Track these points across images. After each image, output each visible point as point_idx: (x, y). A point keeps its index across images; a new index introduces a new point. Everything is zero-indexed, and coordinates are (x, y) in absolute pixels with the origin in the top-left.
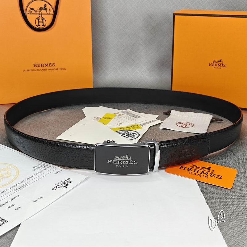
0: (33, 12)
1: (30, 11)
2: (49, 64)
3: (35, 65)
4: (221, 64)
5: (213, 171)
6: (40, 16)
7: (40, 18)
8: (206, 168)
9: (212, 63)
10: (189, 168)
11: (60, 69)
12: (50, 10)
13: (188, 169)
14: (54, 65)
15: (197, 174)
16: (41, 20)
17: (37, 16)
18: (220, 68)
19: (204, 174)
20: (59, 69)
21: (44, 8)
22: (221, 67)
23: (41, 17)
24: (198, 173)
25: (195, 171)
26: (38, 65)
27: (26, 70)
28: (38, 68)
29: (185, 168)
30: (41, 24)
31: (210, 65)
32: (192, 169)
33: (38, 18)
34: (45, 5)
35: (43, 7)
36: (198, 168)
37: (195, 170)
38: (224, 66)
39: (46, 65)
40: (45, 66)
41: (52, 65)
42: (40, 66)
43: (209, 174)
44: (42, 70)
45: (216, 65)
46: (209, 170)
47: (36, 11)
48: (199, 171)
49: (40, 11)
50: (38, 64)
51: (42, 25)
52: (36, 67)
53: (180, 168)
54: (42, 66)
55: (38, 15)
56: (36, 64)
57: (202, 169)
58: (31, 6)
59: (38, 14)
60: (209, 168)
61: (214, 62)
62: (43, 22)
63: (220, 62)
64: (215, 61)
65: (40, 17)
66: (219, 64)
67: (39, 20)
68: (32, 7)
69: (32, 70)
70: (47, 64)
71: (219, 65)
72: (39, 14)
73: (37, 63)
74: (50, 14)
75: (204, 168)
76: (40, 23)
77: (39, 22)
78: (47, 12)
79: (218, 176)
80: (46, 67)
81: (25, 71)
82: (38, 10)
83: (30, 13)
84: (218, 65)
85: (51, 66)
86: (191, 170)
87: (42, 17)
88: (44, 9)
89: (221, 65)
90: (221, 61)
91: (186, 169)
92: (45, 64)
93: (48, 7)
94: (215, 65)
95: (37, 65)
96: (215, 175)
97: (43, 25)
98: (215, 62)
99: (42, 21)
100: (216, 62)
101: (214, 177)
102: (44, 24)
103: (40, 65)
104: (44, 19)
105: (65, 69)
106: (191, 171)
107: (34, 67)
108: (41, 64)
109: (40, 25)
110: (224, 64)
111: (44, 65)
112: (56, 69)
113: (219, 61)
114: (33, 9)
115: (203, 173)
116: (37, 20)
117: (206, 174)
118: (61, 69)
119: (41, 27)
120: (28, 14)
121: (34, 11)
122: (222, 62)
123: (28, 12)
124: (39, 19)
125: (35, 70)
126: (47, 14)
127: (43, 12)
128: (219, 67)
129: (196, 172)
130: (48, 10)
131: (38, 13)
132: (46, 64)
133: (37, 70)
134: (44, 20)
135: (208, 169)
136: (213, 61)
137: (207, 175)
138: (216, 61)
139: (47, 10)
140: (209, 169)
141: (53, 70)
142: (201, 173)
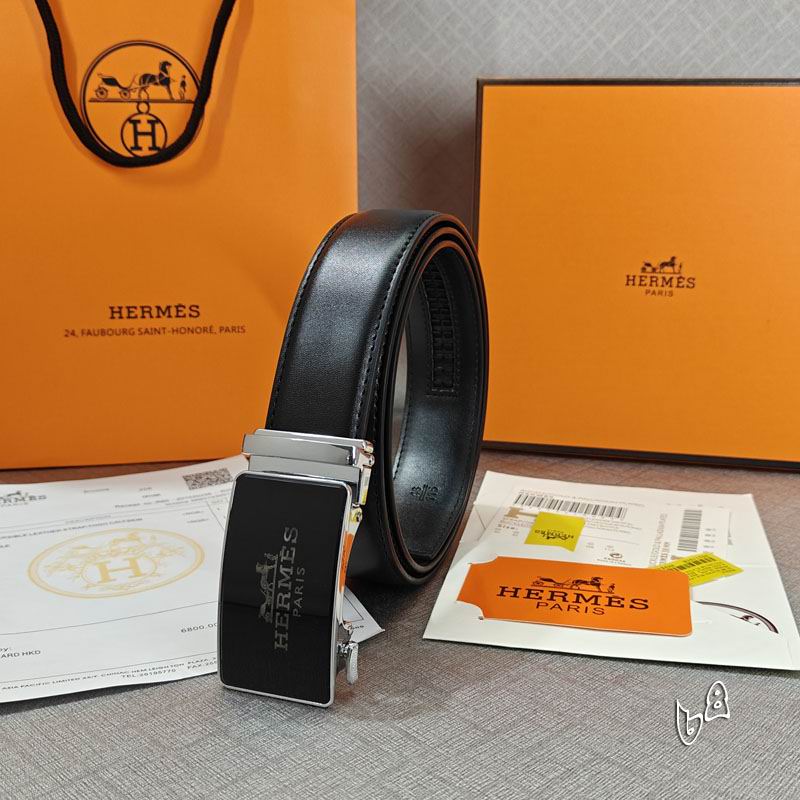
0: (113, 92)
1: (101, 91)
2: (177, 307)
3: (116, 309)
4: (676, 276)
5: (612, 587)
6: (143, 107)
7: (144, 118)
9: (639, 273)
11: (221, 329)
12: (183, 84)
14: (195, 314)
16: (144, 127)
17: (131, 108)
18: (671, 294)
20: (216, 329)
21: (161, 75)
22: (674, 289)
23: (147, 113)
26: (129, 312)
27: (78, 332)
28: (126, 323)
30: (145, 142)
31: (631, 283)
33: (134, 118)
34: (164, 66)
35: (156, 71)
38: (685, 283)
39: (163, 311)
40: (159, 317)
41: (187, 311)
42: (136, 317)
44: (147, 331)
45: (653, 281)
47: (126, 90)
49: (144, 89)
50: (128, 308)
51: (151, 145)
52: (121, 317)
54: (147, 315)
55: (135, 104)
56: (120, 308)
58: (106, 68)
59: (132, 101)
60: (596, 579)
61: (644, 270)
62: (152, 134)
63: (668, 269)
64: (649, 265)
65: (140, 113)
66: (668, 277)
67: (139, 126)
68: (108, 74)
69: (103, 332)
70: (168, 308)
71: (664, 278)
72: (139, 102)
73: (124, 304)
74: (182, 101)
76: (140, 138)
77: (136, 134)
78: (170, 92)
80: (164, 321)
81: (73, 334)
82: (134, 86)
83: (101, 97)
84: (660, 282)
85: (184, 316)
87: (150, 112)
88: (158, 81)
89: (675, 282)
90: (672, 264)
92: (159, 308)
93: (176, 72)
94: (648, 281)
95: (125, 313)
97: (154, 147)
98: (649, 269)
99: (148, 128)
100: (654, 270)
102: (160, 143)
103: (139, 312)
104: (158, 121)
105: (242, 329)
107: (113, 318)
108: (142, 308)
109: (140, 144)
110: (686, 274)
111: (154, 312)
112: (205, 330)
113: (664, 265)
114: (111, 82)
116: (129, 127)
118: (227, 330)
119: (145, 152)
120: (93, 100)
121: (117, 88)
122: (677, 268)
123: (91, 93)
124: (139, 121)
125: (114, 332)
126: (172, 101)
127: (156, 91)
128: (667, 288)
130: (175, 87)
131: (134, 95)
132: (164, 309)
133: (124, 331)
134: (158, 127)
136: (643, 265)
138: (655, 264)
139: (172, 86)
141: (191, 331)
142: (577, 601)
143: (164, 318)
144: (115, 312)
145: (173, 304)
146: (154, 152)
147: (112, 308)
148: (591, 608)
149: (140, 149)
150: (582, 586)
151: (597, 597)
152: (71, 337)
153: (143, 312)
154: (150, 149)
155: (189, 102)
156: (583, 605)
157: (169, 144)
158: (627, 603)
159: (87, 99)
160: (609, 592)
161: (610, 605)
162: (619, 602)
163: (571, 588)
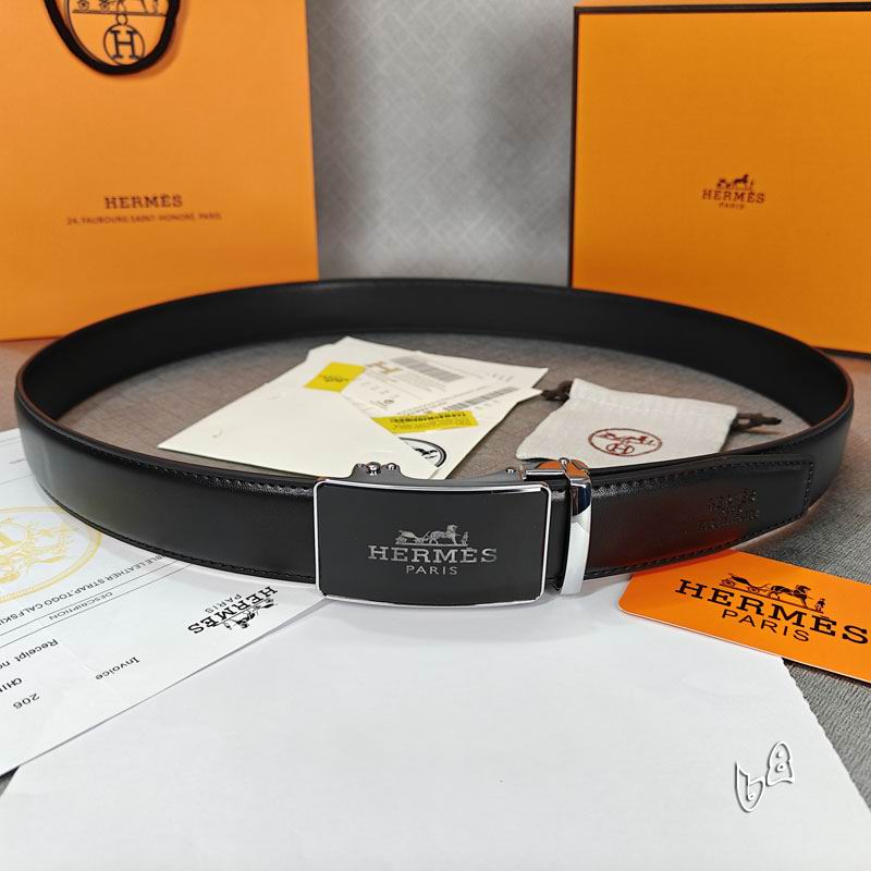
0: (94, 4)
1: (83, 3)
2: (162, 197)
3: (110, 200)
5: (822, 603)
6: (122, 19)
7: (123, 29)
8: (787, 591)
9: (714, 189)
10: (717, 591)
11: (200, 217)
13: (716, 595)
14: (177, 203)
15: (758, 619)
16: (124, 37)
17: (110, 20)
19: (787, 618)
20: (196, 216)
23: (126, 24)
24: (759, 612)
25: (744, 603)
26: (122, 203)
27: (80, 220)
28: (120, 212)
29: (699, 591)
30: (125, 50)
32: (732, 595)
33: (114, 29)
36: (755, 589)
37: (745, 599)
39: (151, 201)
40: (147, 206)
41: (171, 201)
42: (128, 207)
43: (808, 621)
44: (138, 219)
46: (804, 598)
47: (105, 3)
48: (762, 604)
49: (121, 2)
50: (121, 199)
51: (131, 53)
52: (115, 207)
53: (682, 591)
54: (137, 204)
55: (114, 16)
56: (114, 199)
57: (773, 596)
59: (111, 13)
60: (802, 588)
62: (131, 43)
63: (740, 186)
65: (119, 24)
67: (119, 36)
69: (101, 220)
70: (155, 198)
71: (736, 194)
72: (117, 14)
73: (116, 195)
74: (155, 14)
75: (778, 588)
76: (121, 47)
77: (117, 43)
78: (144, 6)
79: (847, 628)
80: (152, 210)
81: (76, 222)
83: (83, 9)
85: (169, 205)
86: (730, 599)
91: (708, 593)
92: (147, 199)
95: (118, 202)
96: (834, 623)
97: (133, 55)
99: (127, 38)
101: (833, 633)
103: (130, 202)
104: (135, 31)
105: (218, 217)
106: (729, 604)
108: (134, 199)
109: (121, 53)
112: (187, 216)
115: (780, 615)
116: (110, 37)
117: (795, 619)
118: (206, 217)
119: (126, 60)
120: (76, 11)
121: (97, 1)
123: (74, 5)
124: (118, 32)
125: (111, 220)
126: (146, 14)
127: (132, 4)
129: (751, 611)
130: (149, 1)
131: (112, 9)
132: (151, 198)
133: (119, 219)
134: (136, 37)
135: (797, 594)
136: (718, 182)
137: (798, 623)
140: (801, 592)
141: (175, 217)
142: (775, 616)
143: (152, 207)
144: (110, 202)
145: (158, 195)
146: (133, 61)
147: (107, 199)
148: (792, 629)
149: (121, 57)
150: (784, 596)
151: (800, 614)
152: (73, 225)
153: (134, 203)
154: (131, 57)
155: (161, 15)
156: (782, 623)
157: (146, 54)
158: (839, 629)
159: (71, 10)
160: (816, 611)
161: (816, 629)
162: (829, 627)
163: (769, 597)
